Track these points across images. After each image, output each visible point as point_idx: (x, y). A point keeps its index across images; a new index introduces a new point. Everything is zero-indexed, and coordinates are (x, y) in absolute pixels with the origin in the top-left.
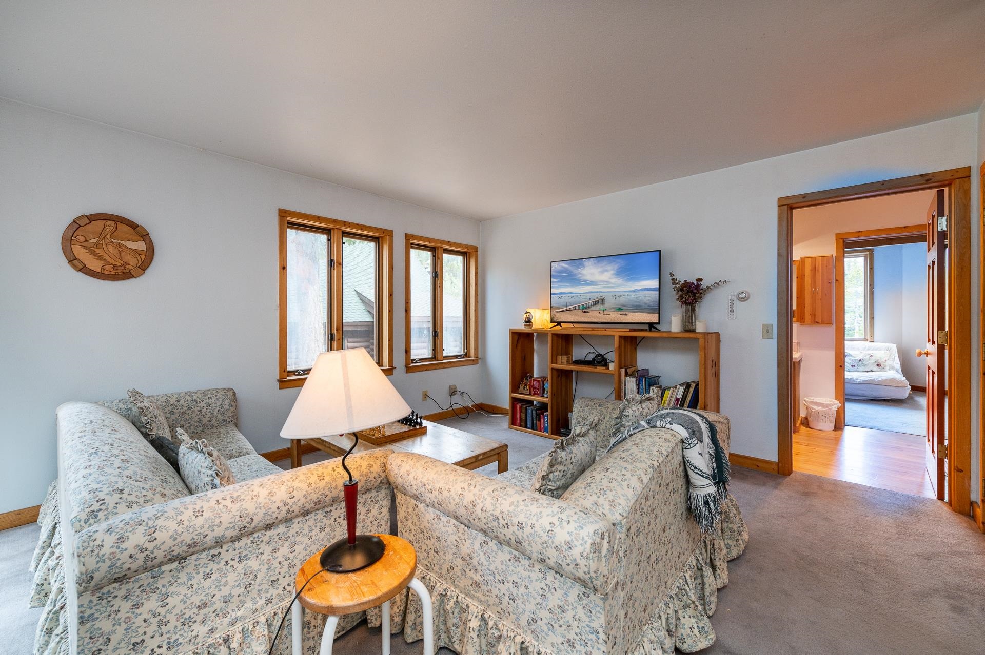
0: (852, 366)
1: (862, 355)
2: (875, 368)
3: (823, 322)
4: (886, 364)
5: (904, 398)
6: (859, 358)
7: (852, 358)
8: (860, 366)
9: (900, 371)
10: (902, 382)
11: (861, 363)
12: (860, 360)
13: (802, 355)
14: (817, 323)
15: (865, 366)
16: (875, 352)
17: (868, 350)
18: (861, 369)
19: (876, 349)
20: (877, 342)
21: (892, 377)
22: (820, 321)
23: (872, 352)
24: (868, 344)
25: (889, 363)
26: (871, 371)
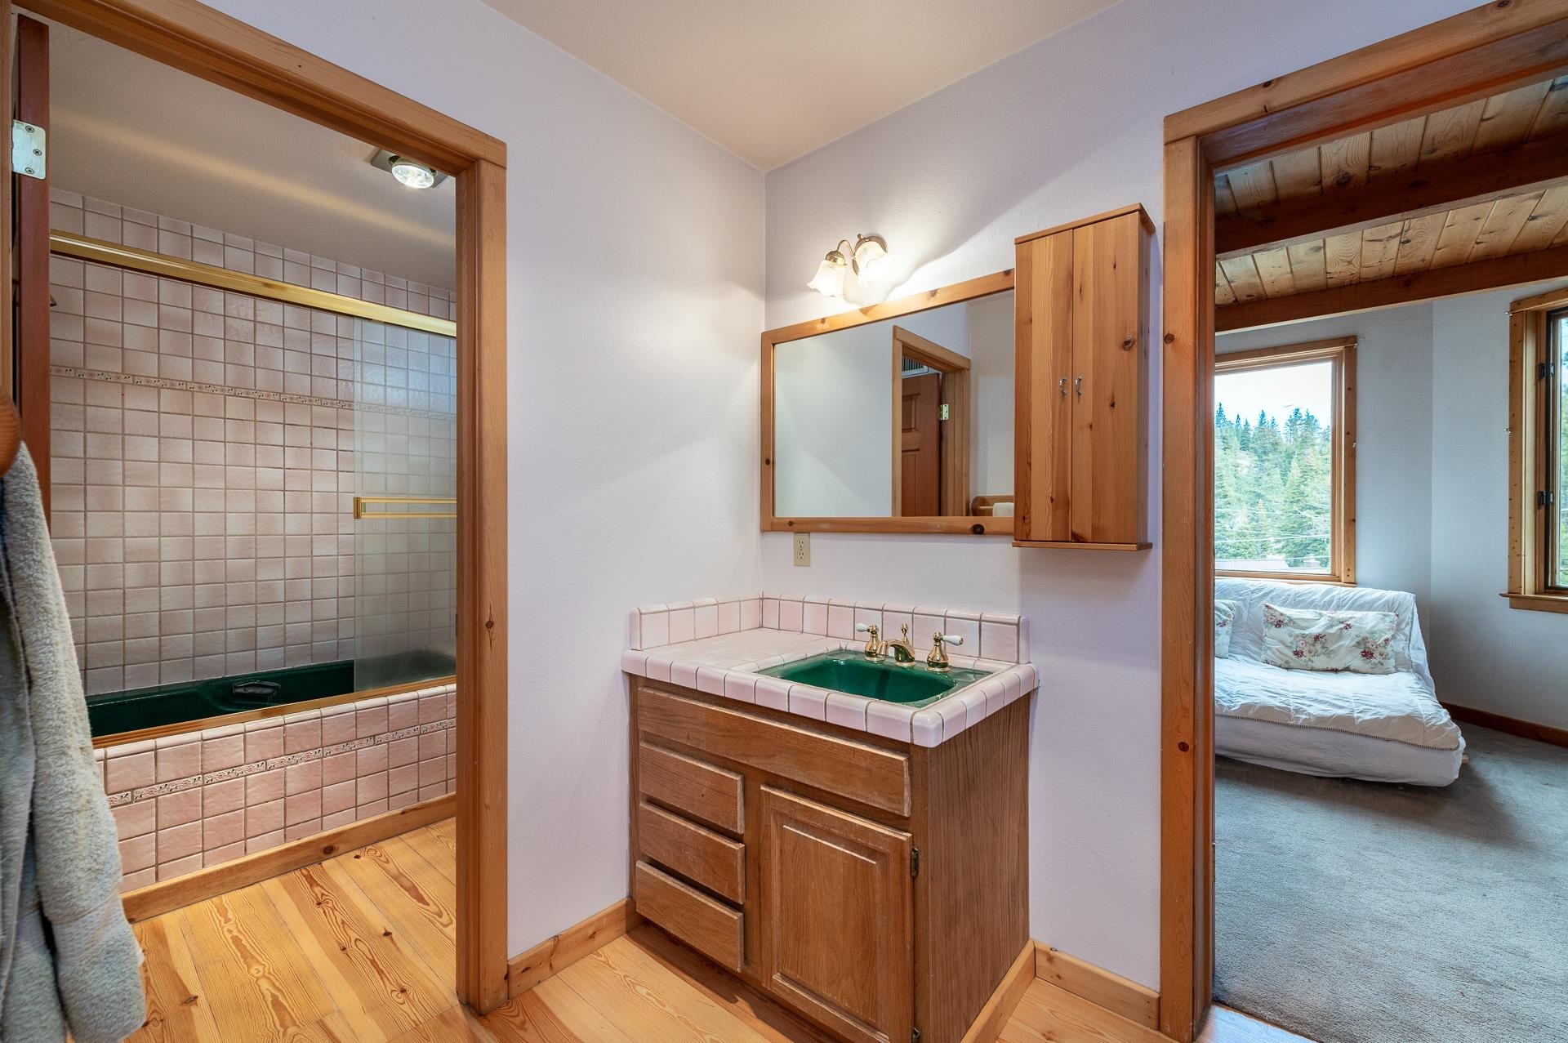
0: (1296, 653)
1: (1323, 621)
2: (1357, 662)
3: (1099, 535)
4: (1389, 649)
5: (1445, 783)
6: (1315, 630)
7: (1298, 632)
8: (1316, 654)
9: (1427, 673)
10: (1441, 729)
11: (1318, 646)
12: (1317, 638)
13: (1033, 676)
14: (1077, 538)
15: (1329, 654)
16: (1358, 614)
17: (1339, 607)
18: (1320, 662)
19: (1361, 607)
20: (1366, 585)
21: (1408, 710)
22: (1088, 534)
23: (1350, 614)
24: (1341, 591)
25: (1398, 645)
26: (1347, 669)
